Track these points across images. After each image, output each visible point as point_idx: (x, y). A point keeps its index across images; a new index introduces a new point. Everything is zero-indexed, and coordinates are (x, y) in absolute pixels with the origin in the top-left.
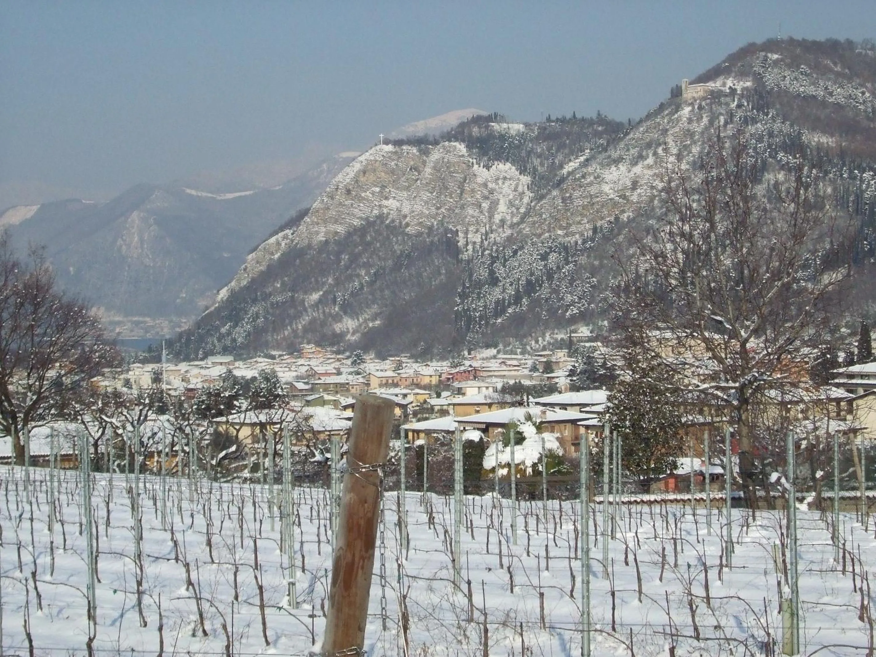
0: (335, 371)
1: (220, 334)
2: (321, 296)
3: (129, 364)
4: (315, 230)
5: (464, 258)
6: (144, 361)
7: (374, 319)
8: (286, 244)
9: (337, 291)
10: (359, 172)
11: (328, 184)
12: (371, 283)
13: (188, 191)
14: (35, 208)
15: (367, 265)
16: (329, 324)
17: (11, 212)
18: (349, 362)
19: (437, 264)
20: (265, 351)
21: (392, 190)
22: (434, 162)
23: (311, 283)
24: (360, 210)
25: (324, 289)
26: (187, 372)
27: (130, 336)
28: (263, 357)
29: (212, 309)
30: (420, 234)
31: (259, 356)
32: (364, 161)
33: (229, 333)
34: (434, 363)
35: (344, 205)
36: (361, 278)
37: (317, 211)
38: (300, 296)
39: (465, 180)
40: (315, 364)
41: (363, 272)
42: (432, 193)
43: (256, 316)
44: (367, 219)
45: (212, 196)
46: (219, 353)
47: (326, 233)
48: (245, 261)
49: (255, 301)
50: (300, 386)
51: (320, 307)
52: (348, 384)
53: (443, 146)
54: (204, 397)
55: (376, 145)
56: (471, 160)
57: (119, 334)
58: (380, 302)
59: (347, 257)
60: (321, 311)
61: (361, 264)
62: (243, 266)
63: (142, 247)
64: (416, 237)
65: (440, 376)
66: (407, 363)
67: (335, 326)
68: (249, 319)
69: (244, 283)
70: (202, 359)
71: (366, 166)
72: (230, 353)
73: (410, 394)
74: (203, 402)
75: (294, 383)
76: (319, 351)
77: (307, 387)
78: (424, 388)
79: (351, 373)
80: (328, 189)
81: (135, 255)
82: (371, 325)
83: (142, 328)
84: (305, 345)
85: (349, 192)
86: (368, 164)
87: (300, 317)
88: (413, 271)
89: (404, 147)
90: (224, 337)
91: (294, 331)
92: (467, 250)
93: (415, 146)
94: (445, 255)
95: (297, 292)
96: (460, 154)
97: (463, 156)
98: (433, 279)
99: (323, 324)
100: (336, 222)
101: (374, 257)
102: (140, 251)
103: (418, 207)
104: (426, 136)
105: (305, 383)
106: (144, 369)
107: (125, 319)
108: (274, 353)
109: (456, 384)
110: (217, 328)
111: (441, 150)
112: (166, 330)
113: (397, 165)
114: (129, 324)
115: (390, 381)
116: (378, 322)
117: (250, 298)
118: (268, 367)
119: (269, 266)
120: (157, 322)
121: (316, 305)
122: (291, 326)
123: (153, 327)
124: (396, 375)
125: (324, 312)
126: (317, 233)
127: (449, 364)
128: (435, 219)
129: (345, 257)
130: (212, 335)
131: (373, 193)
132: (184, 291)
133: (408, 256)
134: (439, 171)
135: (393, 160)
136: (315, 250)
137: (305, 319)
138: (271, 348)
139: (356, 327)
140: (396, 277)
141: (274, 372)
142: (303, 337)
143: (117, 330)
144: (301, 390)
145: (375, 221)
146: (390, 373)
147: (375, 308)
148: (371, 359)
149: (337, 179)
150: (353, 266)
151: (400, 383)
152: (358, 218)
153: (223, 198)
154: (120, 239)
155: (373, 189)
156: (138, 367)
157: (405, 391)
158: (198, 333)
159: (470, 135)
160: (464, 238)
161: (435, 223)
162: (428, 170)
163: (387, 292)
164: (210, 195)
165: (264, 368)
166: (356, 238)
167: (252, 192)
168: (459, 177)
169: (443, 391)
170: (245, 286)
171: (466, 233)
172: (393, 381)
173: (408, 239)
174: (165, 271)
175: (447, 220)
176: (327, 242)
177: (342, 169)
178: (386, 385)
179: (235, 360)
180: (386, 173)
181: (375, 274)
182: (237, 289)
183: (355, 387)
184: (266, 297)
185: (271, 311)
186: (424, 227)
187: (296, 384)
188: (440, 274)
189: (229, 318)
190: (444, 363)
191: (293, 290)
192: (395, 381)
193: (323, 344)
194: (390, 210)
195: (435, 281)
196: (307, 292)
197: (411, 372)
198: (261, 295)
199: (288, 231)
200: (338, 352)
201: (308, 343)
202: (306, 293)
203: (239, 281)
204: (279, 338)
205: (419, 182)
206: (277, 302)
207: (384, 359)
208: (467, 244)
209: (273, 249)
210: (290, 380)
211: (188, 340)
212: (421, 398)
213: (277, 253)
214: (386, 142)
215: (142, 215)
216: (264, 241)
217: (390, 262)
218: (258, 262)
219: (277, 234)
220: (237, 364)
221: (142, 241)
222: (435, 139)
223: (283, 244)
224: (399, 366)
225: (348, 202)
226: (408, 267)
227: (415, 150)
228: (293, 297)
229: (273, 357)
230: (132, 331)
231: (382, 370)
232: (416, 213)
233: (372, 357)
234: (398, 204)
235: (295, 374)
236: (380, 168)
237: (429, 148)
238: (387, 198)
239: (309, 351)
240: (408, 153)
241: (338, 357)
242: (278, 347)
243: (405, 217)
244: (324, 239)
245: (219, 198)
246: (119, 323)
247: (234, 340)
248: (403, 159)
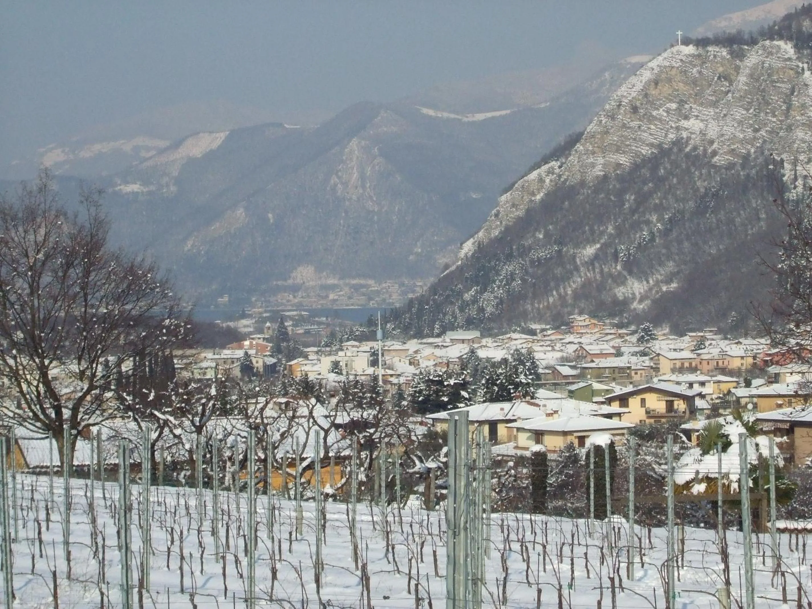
0: (613, 351)
1: (463, 301)
2: (599, 249)
3: (341, 341)
4: (590, 161)
5: (791, 198)
6: (362, 338)
7: (668, 281)
8: (551, 181)
9: (620, 243)
10: (648, 83)
11: (607, 99)
12: (666, 233)
13: (425, 111)
14: (222, 136)
15: (659, 208)
16: (608, 288)
17: (190, 142)
18: (634, 339)
19: (754, 205)
20: (523, 324)
21: (694, 106)
22: (751, 68)
23: (584, 232)
24: (651, 134)
25: (602, 241)
26: (416, 352)
27: (347, 305)
28: (519, 332)
29: (453, 268)
30: (731, 166)
31: (514, 331)
32: (655, 68)
33: (475, 301)
34: (749, 341)
35: (629, 128)
36: (651, 225)
37: (593, 136)
38: (568, 250)
39: (792, 93)
40: (588, 341)
41: (654, 218)
42: (747, 110)
43: (512, 277)
44: (660, 146)
45: (456, 116)
46: (462, 327)
47: (604, 165)
48: (497, 205)
49: (509, 257)
50: (566, 371)
51: (597, 265)
52: (629, 368)
53: (763, 46)
54: (422, 386)
55: (672, 46)
56: (801, 65)
57: (335, 301)
58: (677, 258)
59: (633, 197)
60: (597, 270)
61: (652, 206)
62: (494, 212)
63: (363, 187)
64: (727, 169)
65: (754, 358)
66: (713, 340)
67: (616, 291)
68: (501, 281)
69: (496, 233)
70: (438, 336)
71: (658, 75)
72: (476, 328)
73: (709, 381)
74: (420, 392)
75: (558, 368)
76: (595, 324)
77: (574, 372)
78: (730, 373)
79: (635, 354)
80: (607, 107)
81: (354, 197)
82: (664, 289)
83: (364, 294)
84: (575, 316)
85: (635, 109)
86: (661, 72)
87: (569, 278)
88: (722, 215)
89: (710, 48)
90: (468, 305)
91: (562, 298)
92: (795, 188)
93: (724, 47)
94: (765, 193)
95: (566, 245)
96: (786, 57)
97: (789, 59)
98: (750, 227)
99: (601, 287)
100: (618, 150)
101: (670, 197)
102: (361, 191)
103: (729, 130)
104: (739, 32)
105: (571, 367)
106: (361, 349)
107: (341, 282)
108: (534, 326)
109: (773, 370)
110: (460, 294)
111: (760, 52)
112: (395, 296)
113: (700, 72)
114: (347, 289)
115: (687, 365)
116: (674, 285)
117: (503, 254)
118: (524, 346)
119: (528, 211)
120: (384, 285)
121: (591, 263)
122: (557, 291)
123: (378, 292)
124: (695, 356)
125: (602, 271)
126: (593, 165)
127: (769, 342)
128: (753, 145)
129: (630, 197)
130: (452, 303)
131: (668, 111)
132: (419, 244)
133: (716, 195)
134: (757, 80)
135: (695, 66)
136: (590, 187)
137: (577, 281)
138: (531, 320)
139: (646, 291)
140: (698, 224)
141: (530, 352)
142: (573, 306)
143: (332, 296)
144: (566, 377)
145: (671, 149)
146: (687, 354)
147: (671, 266)
148: (664, 335)
149: (619, 93)
150: (641, 210)
151: (699, 367)
152: (647, 145)
153: (471, 119)
154: (334, 176)
155: (668, 105)
156: (353, 346)
157: (702, 378)
158: (434, 300)
159: (800, 31)
160: (791, 170)
161: (753, 150)
162: (743, 79)
163: (686, 244)
164: (452, 116)
165: (519, 347)
166: (645, 172)
167: (508, 112)
168: (785, 87)
169: (755, 378)
170: (496, 237)
171: (795, 163)
172: (691, 364)
173: (715, 173)
174: (395, 217)
175: (768, 146)
176: (605, 177)
177: (625, 79)
178: (681, 370)
179: (483, 336)
180: (686, 84)
181: (670, 219)
182: (486, 241)
183: (639, 372)
184: (524, 252)
185: (530, 270)
186: (738, 155)
187: (561, 369)
188: (759, 219)
189: (475, 281)
190: (763, 341)
191: (560, 243)
192: (694, 365)
193: (600, 314)
194: (691, 133)
195: (752, 229)
196: (579, 244)
197: (715, 352)
198: (518, 249)
199: (554, 163)
200: (620, 326)
201: (581, 313)
202: (577, 246)
203: (488, 231)
204: (541, 306)
205: (730, 95)
206: (539, 260)
207: (682, 334)
208: (796, 179)
209: (534, 187)
210: (552, 363)
211: (421, 310)
212: (725, 387)
213: (539, 193)
214: (686, 42)
215: (363, 143)
216: (523, 177)
217: (691, 204)
218: (513, 205)
219: (539, 167)
220: (484, 341)
221: (362, 177)
222: (752, 37)
223: (547, 181)
224: (700, 344)
225: (635, 124)
226: (715, 211)
227: (724, 52)
228: (559, 252)
229: (533, 333)
230: (350, 298)
231: (675, 350)
232: (727, 137)
233: (665, 332)
234: (702, 125)
235: (559, 355)
236: (678, 78)
237: (743, 50)
238: (686, 118)
239: (581, 324)
240: (715, 56)
241: (620, 331)
242: (540, 319)
243: (712, 142)
244: (602, 173)
245: (465, 120)
246: (333, 288)
247: (482, 310)
248: (708, 65)
